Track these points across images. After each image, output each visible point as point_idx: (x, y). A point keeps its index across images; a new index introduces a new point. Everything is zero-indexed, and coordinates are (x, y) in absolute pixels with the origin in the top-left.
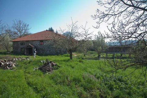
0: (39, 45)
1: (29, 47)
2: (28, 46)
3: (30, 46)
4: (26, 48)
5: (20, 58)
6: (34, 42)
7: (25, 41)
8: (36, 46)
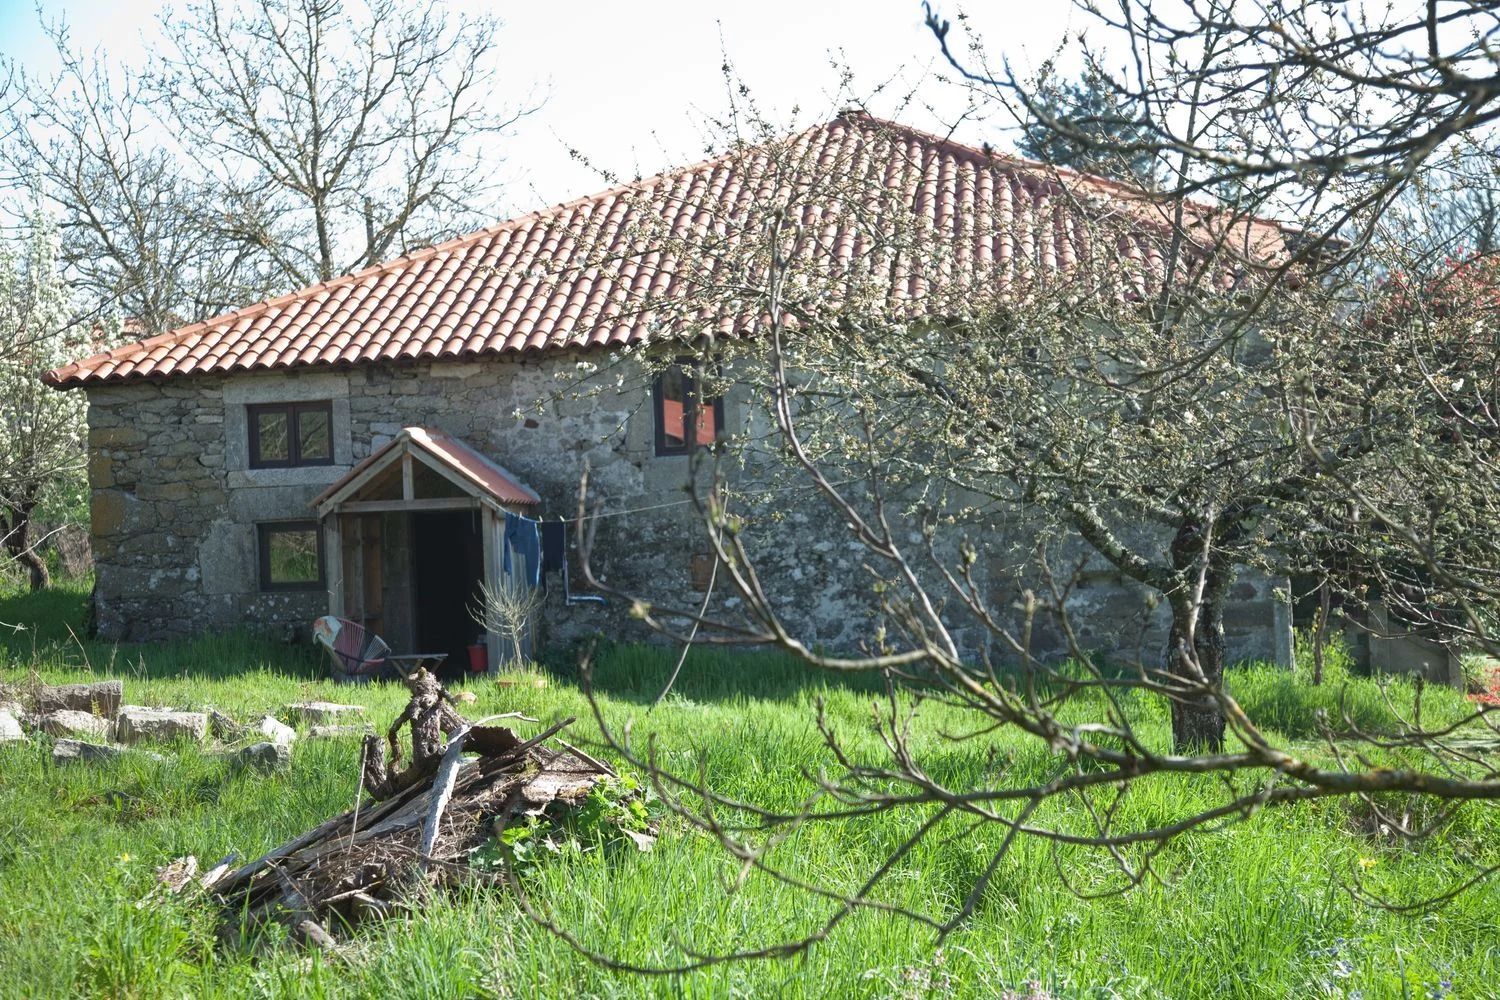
0: (621, 448)
1: (409, 500)
2: (388, 486)
3: (430, 479)
4: (342, 517)
5: (80, 704)
6: (527, 382)
7: (342, 365)
8: (561, 467)
